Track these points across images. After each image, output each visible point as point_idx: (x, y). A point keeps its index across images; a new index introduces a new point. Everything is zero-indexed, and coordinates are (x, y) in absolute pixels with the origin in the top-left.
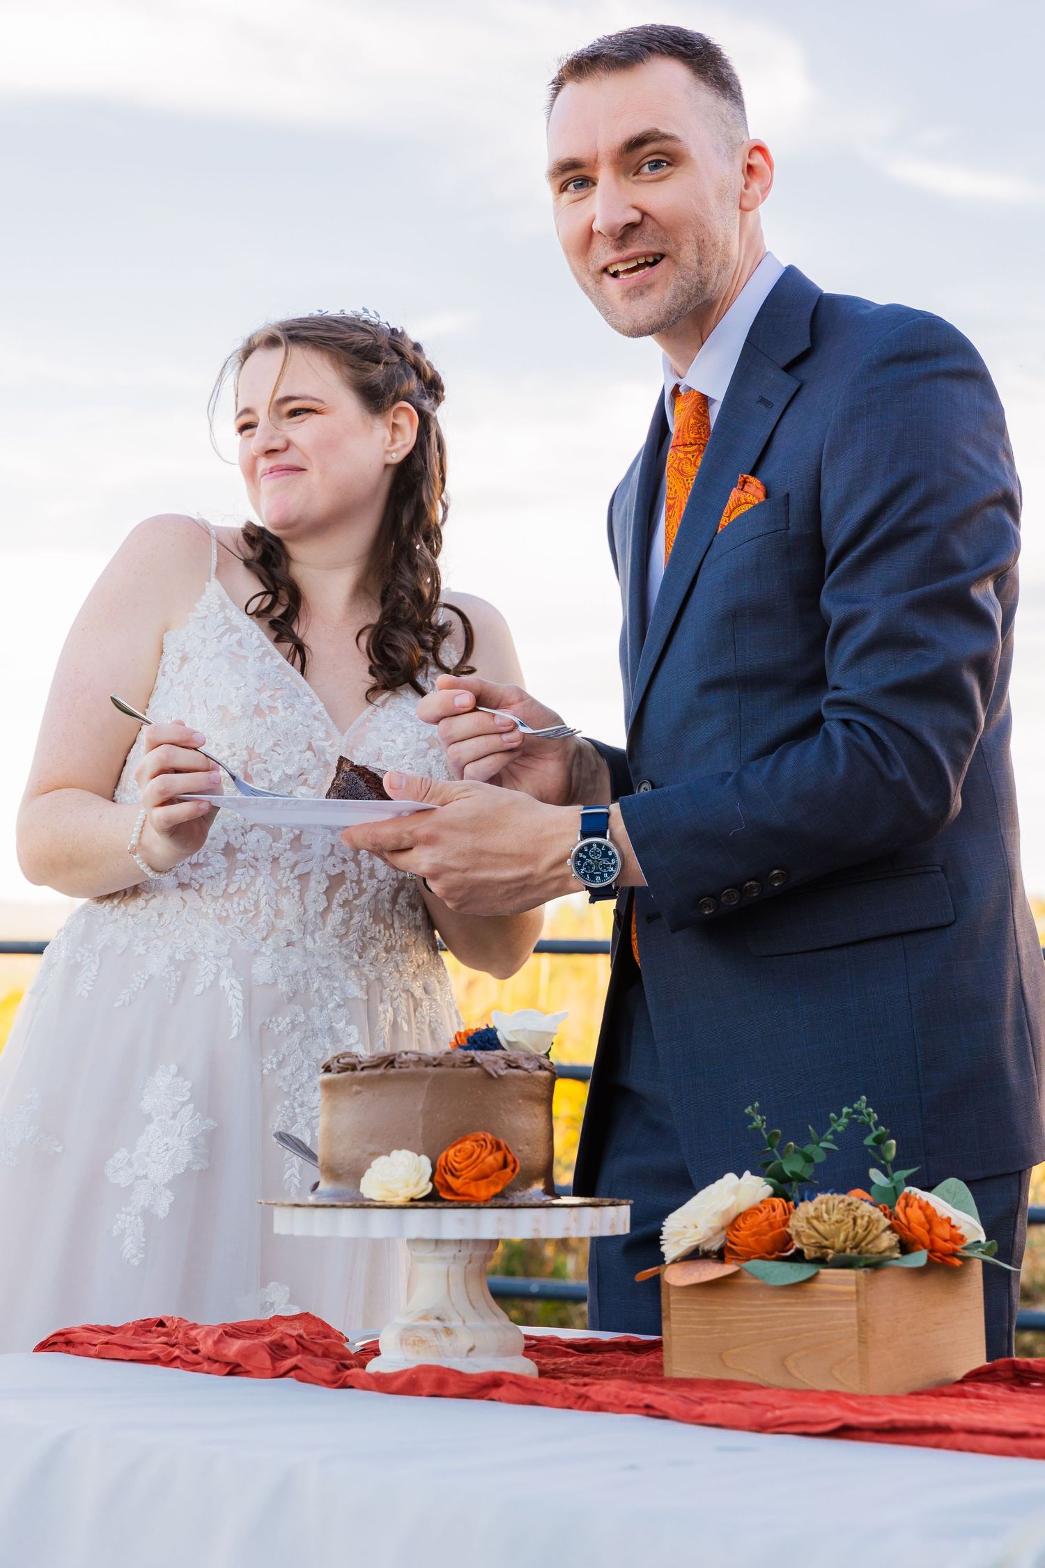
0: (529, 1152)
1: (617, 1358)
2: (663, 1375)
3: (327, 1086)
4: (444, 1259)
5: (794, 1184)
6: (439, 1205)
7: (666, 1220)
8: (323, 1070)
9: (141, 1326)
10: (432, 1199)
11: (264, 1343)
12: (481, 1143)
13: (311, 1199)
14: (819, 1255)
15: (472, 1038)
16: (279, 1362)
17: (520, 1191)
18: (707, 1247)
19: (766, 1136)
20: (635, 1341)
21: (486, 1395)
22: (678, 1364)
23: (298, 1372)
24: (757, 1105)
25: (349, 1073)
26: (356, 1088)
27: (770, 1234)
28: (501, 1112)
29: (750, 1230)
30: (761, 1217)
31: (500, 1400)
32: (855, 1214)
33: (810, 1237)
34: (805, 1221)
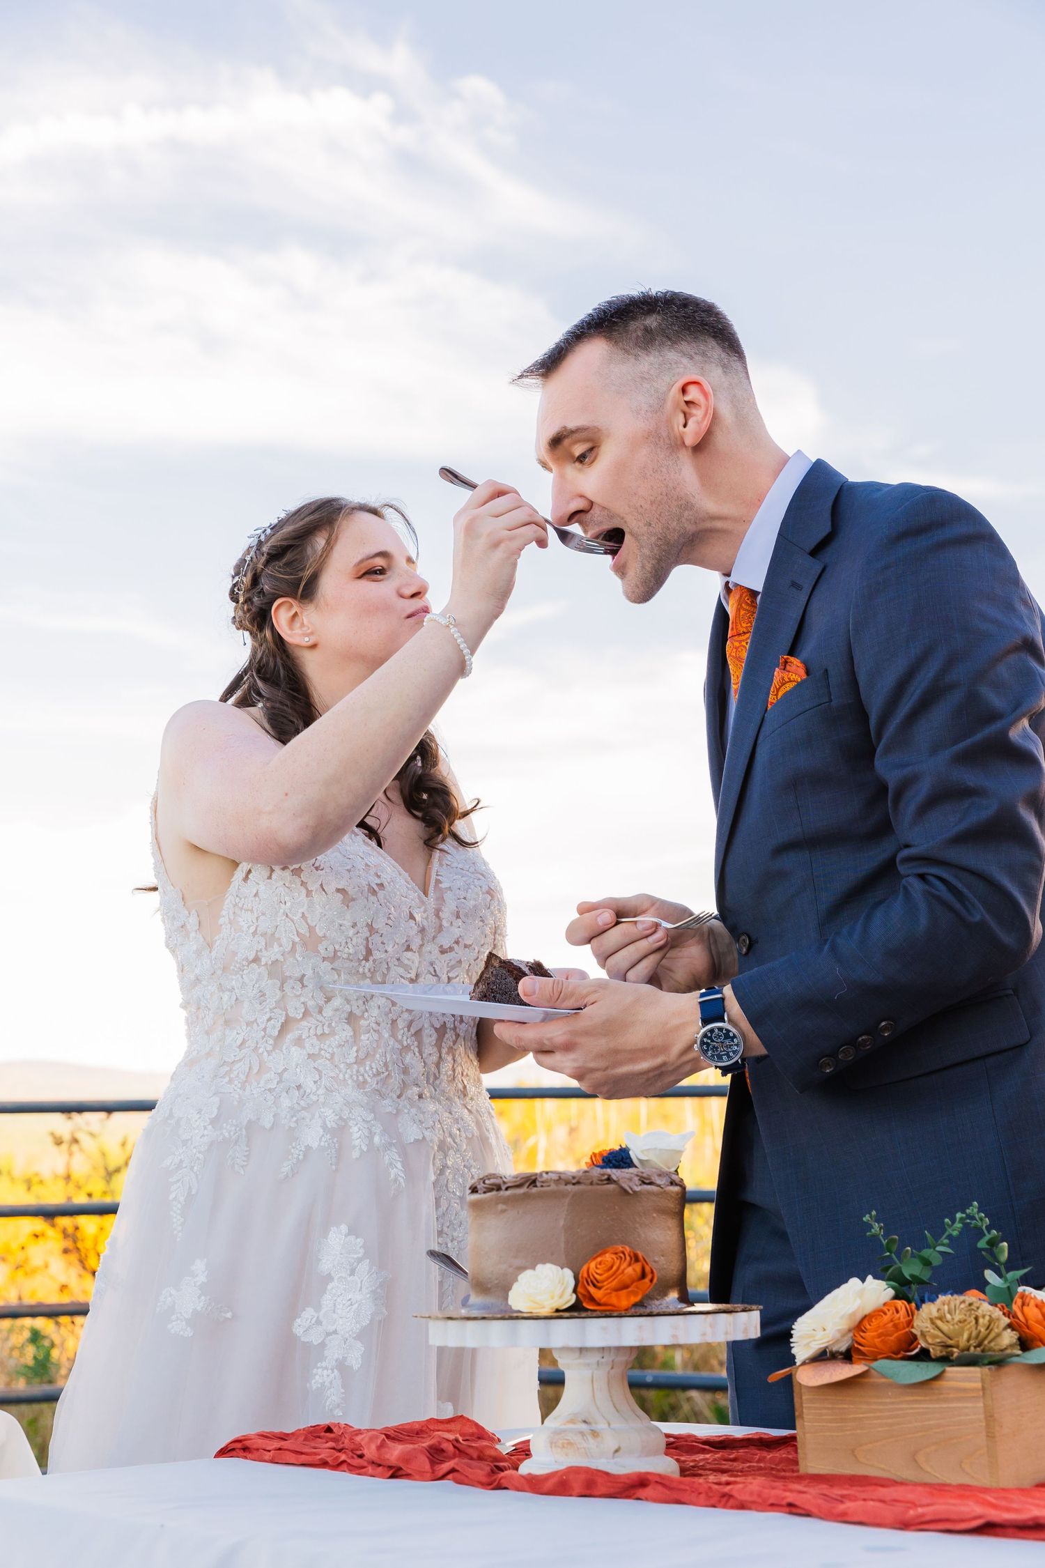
0: (664, 1262)
1: (752, 1454)
2: (798, 1471)
3: (476, 1206)
4: (588, 1365)
5: (914, 1287)
6: (584, 1314)
7: (795, 1323)
8: (470, 1191)
9: (311, 1433)
10: (576, 1310)
11: (423, 1447)
12: (620, 1255)
13: (464, 1312)
14: (944, 1353)
15: (606, 1157)
16: (439, 1465)
17: (657, 1300)
18: (834, 1349)
19: (885, 1242)
20: (766, 1437)
21: (634, 1494)
22: (813, 1461)
23: (455, 1474)
24: (874, 1213)
25: (494, 1193)
26: (501, 1207)
27: (896, 1335)
28: (637, 1225)
29: (876, 1331)
30: (886, 1318)
31: (647, 1499)
32: (977, 1313)
33: (935, 1337)
34: (929, 1321)
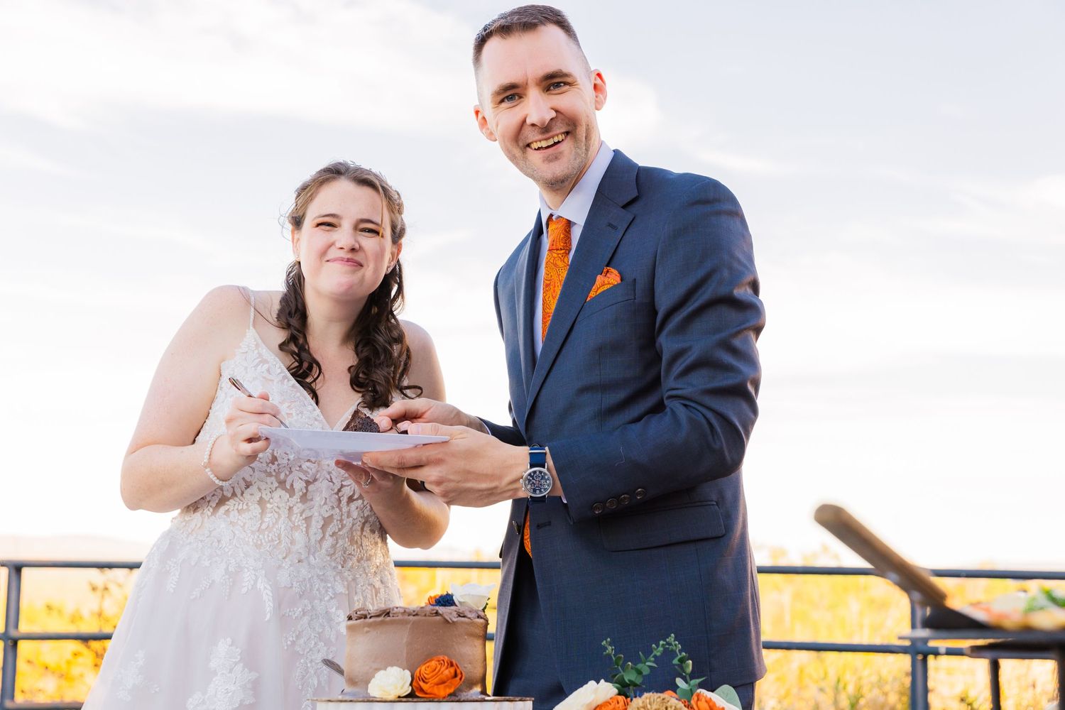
0: (471, 668)
3: (350, 628)
5: (631, 687)
6: (415, 700)
10: (411, 696)
12: (441, 662)
15: (438, 599)
17: (465, 692)
24: (609, 639)
25: (362, 620)
26: (366, 629)
28: (454, 644)
30: (611, 707)
32: (667, 705)
